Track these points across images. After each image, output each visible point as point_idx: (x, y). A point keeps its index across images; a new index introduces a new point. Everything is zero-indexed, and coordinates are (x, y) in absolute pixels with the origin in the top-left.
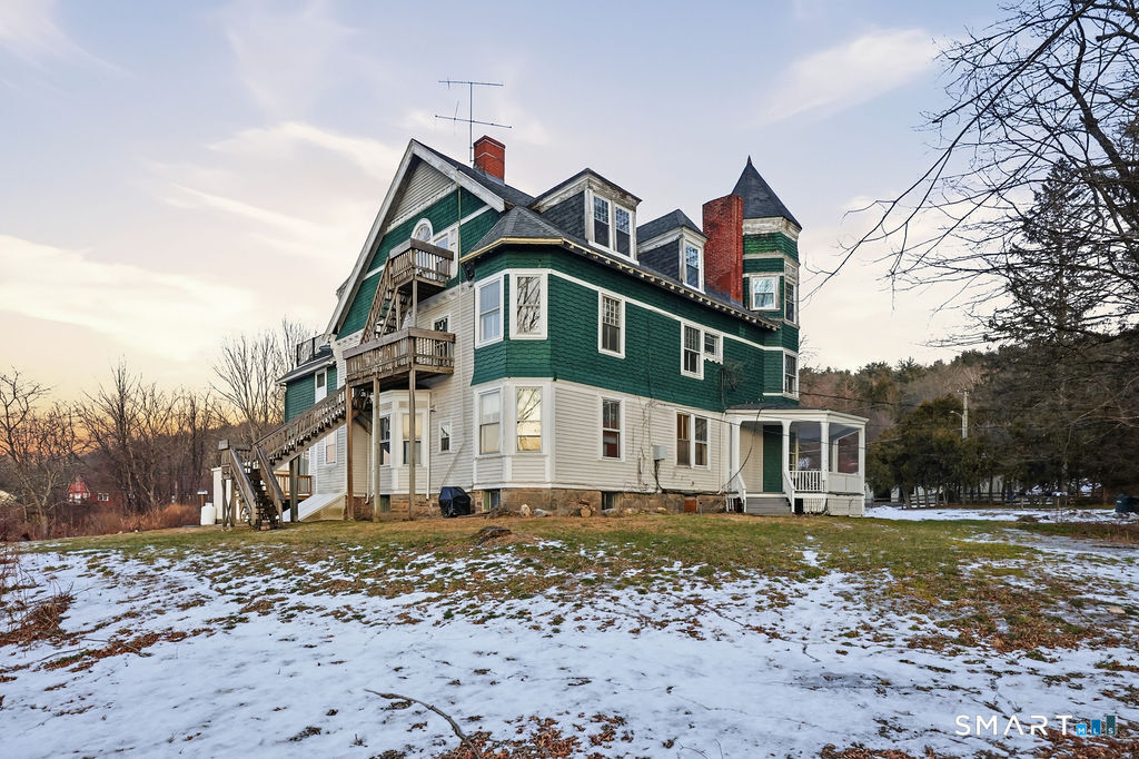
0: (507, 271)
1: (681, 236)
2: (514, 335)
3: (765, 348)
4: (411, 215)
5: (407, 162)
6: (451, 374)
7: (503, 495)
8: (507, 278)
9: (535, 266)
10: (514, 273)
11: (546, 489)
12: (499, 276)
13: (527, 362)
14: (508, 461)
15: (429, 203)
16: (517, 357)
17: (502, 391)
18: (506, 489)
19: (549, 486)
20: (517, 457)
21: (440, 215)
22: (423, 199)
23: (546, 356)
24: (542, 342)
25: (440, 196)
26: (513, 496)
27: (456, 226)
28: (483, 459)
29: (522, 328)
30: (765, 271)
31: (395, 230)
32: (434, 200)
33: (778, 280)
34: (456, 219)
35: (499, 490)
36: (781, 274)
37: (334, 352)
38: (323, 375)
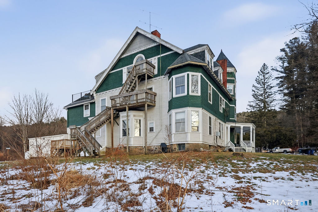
0: (188, 73)
1: (219, 69)
2: (190, 94)
3: (230, 105)
4: (134, 52)
5: (134, 34)
6: (154, 106)
7: (186, 146)
8: (188, 75)
9: (197, 72)
10: (191, 73)
11: (200, 144)
12: (185, 74)
13: (194, 102)
14: (189, 134)
15: (143, 49)
16: (192, 100)
17: (186, 112)
18: (188, 144)
19: (201, 143)
20: (192, 133)
21: (148, 53)
22: (140, 47)
23: (199, 101)
24: (198, 96)
25: (148, 47)
26: (190, 146)
27: (157, 57)
28: (176, 134)
29: (193, 92)
30: (230, 83)
31: (125, 57)
32: (145, 48)
33: (233, 85)
34: (159, 54)
35: (184, 144)
36: (234, 84)
37: (95, 98)
38: (88, 105)
